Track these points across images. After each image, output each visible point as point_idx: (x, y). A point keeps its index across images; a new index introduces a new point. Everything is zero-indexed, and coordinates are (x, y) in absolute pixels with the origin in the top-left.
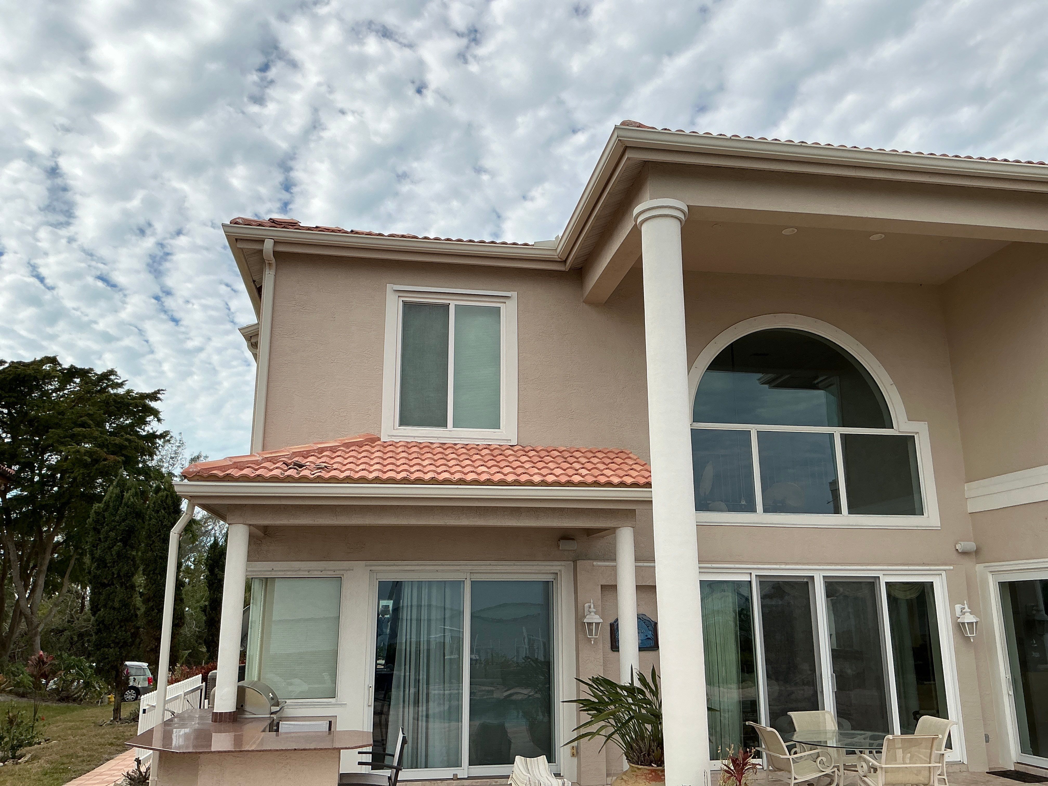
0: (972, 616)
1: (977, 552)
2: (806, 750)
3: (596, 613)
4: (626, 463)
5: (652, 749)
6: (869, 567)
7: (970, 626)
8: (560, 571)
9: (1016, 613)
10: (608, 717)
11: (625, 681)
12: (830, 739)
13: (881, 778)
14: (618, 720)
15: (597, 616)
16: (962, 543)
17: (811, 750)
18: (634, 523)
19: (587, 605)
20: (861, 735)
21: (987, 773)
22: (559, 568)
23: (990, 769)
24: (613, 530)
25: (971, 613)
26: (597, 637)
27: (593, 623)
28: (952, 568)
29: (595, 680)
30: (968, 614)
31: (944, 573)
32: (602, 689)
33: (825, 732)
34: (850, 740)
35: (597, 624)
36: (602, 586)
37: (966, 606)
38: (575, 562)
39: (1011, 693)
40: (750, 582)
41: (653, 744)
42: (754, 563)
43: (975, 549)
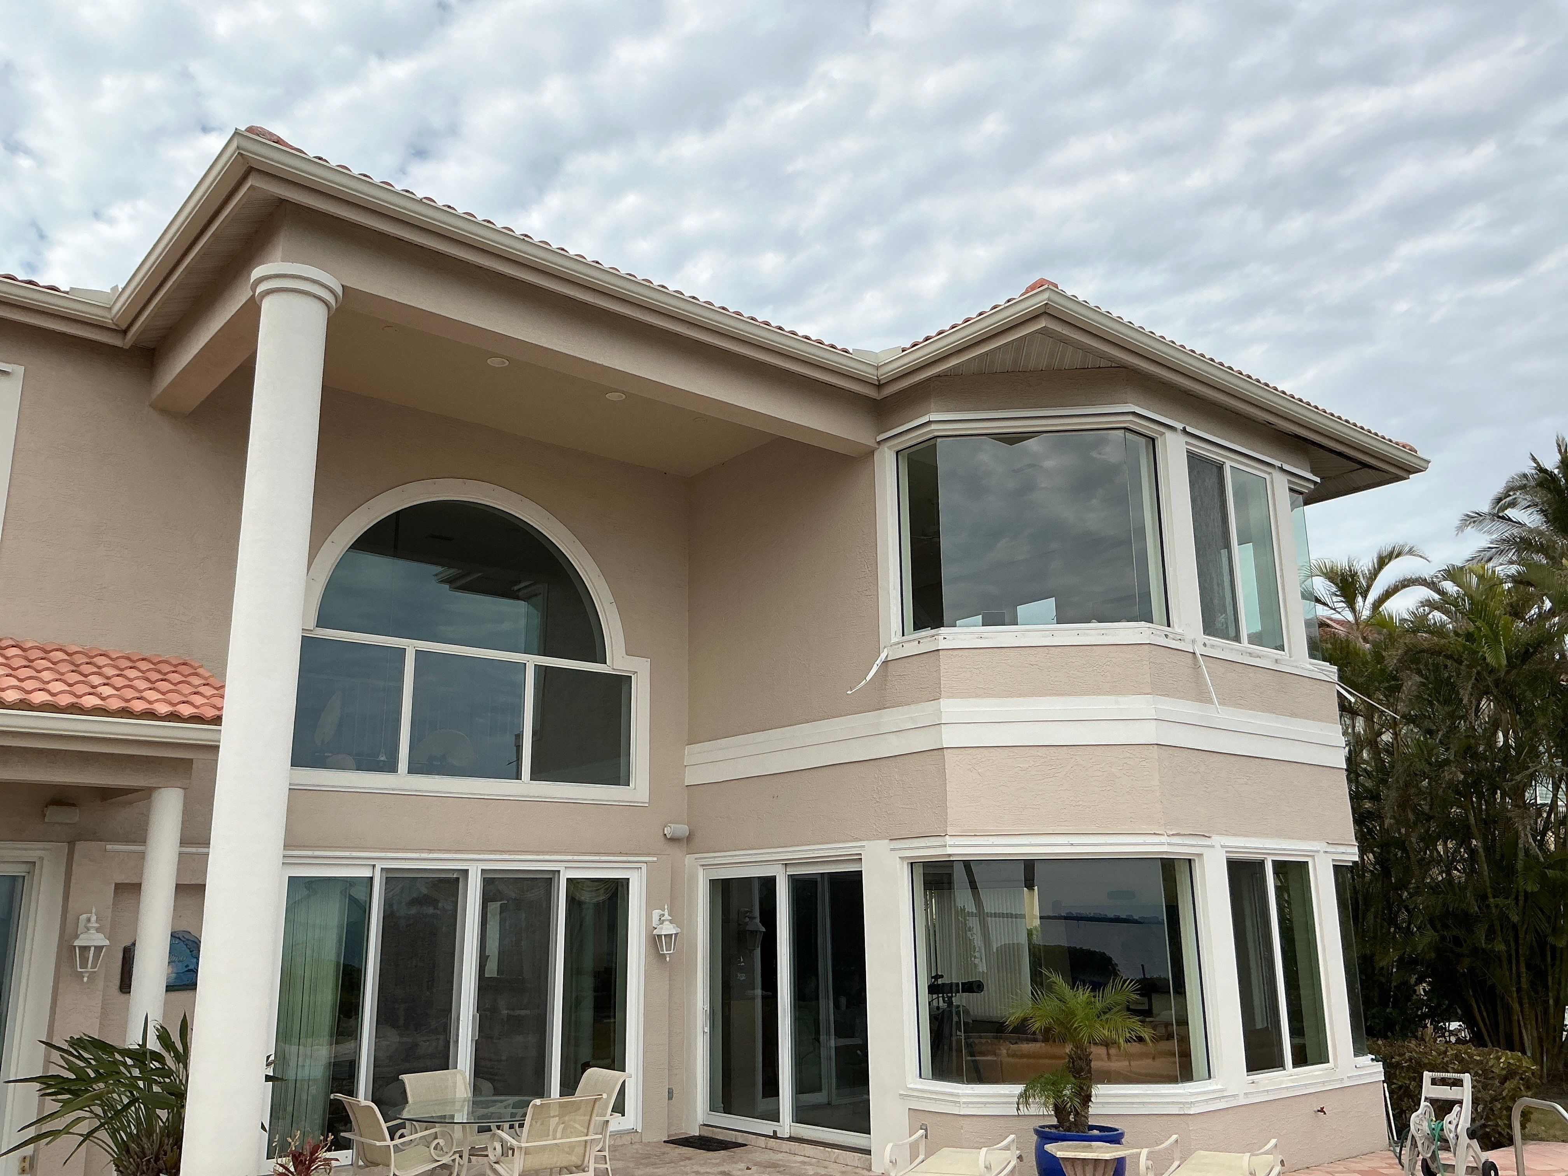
0: (671, 926)
1: (689, 838)
2: (418, 1130)
3: (98, 930)
4: (189, 683)
5: (163, 1150)
6: (547, 857)
7: (668, 939)
8: (41, 859)
9: (726, 921)
10: (92, 1103)
11: (133, 1041)
12: (459, 1111)
13: (518, 1163)
14: (108, 1105)
15: (101, 936)
16: (672, 826)
17: (426, 1129)
18: (188, 781)
19: (84, 917)
20: (502, 1101)
21: (664, 1142)
22: (40, 853)
23: (669, 1136)
24: (147, 793)
25: (671, 922)
26: (96, 970)
27: (89, 947)
28: (655, 859)
29: (77, 1043)
30: (667, 923)
31: (644, 866)
32: (86, 1055)
33: (453, 1102)
34: (485, 1111)
35: (99, 949)
36: (117, 886)
37: (666, 913)
38: (71, 843)
39: (707, 1030)
40: (372, 878)
41: (166, 1141)
42: (383, 850)
43: (687, 834)
